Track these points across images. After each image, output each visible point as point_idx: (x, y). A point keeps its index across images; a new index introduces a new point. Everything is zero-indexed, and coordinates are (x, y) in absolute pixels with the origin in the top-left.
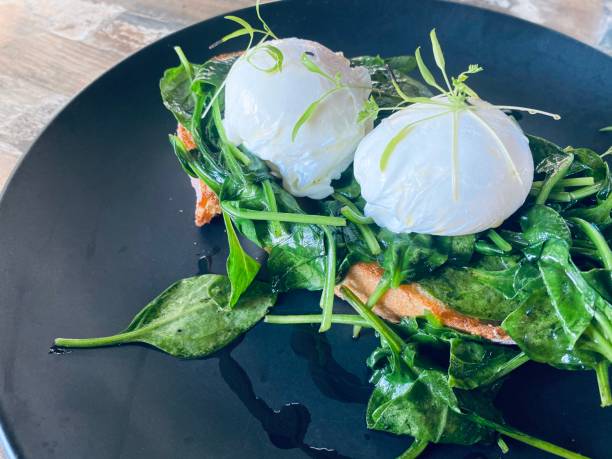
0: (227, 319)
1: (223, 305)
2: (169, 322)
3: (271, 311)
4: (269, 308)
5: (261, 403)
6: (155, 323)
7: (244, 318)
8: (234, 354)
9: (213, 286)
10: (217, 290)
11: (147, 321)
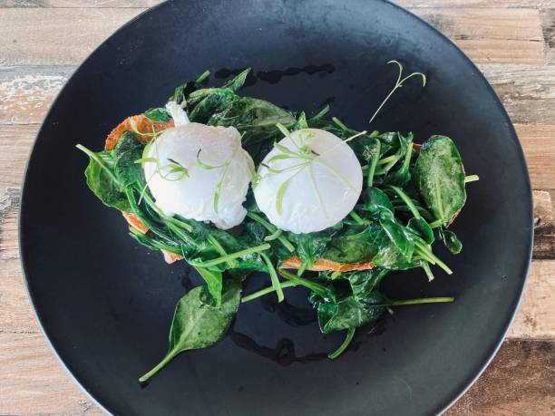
0: (221, 312)
1: (214, 305)
2: (192, 331)
3: (243, 295)
4: (241, 293)
5: (264, 348)
6: (183, 337)
7: (231, 306)
8: (236, 330)
9: (201, 296)
10: (204, 298)
11: (178, 338)
